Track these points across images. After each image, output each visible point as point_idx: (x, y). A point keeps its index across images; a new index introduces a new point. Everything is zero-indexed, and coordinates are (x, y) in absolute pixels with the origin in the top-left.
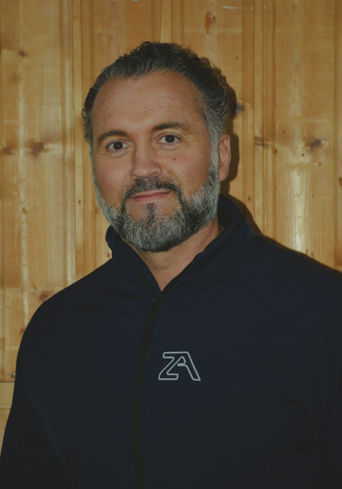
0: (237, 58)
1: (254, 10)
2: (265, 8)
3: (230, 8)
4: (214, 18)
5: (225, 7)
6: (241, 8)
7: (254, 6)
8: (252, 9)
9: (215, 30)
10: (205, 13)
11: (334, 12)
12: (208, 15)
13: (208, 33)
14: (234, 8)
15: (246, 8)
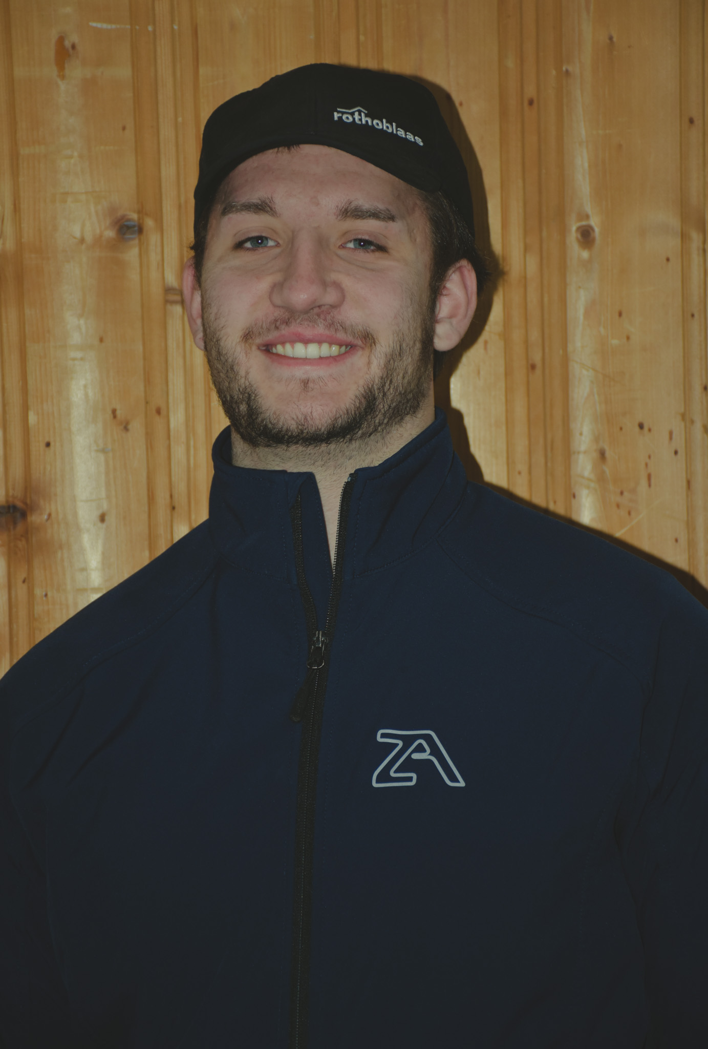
0: (124, 128)
1: (154, 31)
2: (176, 27)
3: (105, 26)
4: (73, 47)
5: (94, 24)
6: (128, 27)
7: (154, 24)
8: (150, 28)
9: (77, 71)
10: (54, 35)
11: (312, 37)
12: (61, 40)
13: (63, 77)
14: (114, 26)
15: (137, 27)
